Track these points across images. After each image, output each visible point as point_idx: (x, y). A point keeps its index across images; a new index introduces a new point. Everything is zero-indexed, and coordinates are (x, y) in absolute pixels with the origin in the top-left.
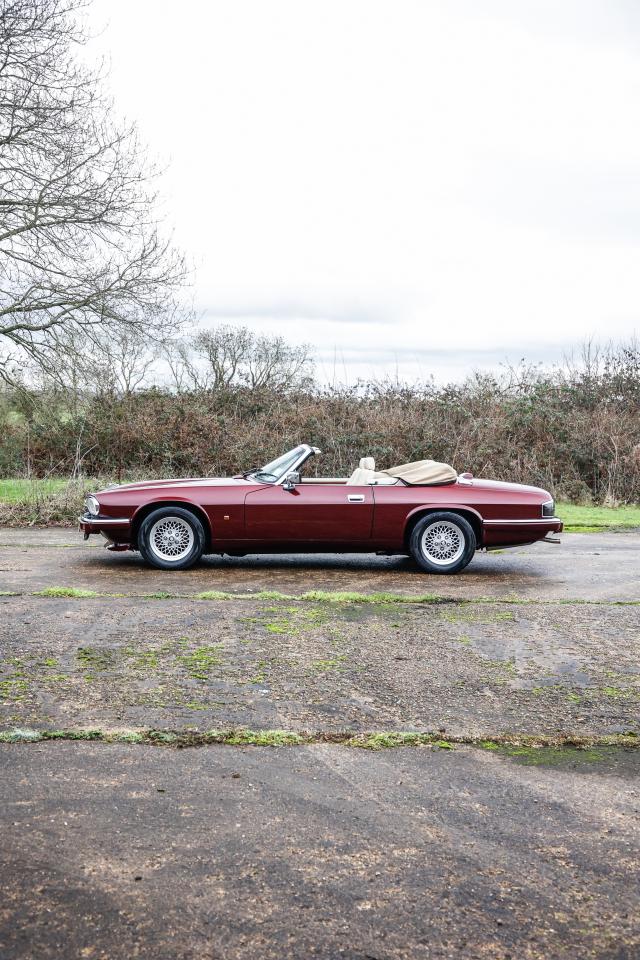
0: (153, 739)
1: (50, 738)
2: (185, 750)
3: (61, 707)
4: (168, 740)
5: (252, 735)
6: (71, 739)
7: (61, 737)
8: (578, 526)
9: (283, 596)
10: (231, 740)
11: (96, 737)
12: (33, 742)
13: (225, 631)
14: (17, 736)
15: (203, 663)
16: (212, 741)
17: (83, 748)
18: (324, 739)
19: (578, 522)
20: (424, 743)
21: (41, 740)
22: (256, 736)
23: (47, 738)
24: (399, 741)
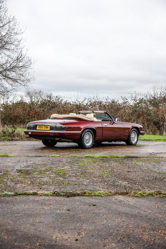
0: (56, 194)
1: (18, 195)
2: (70, 198)
3: (18, 186)
4: (62, 194)
5: (92, 193)
6: (26, 195)
7: (22, 194)
8: (159, 140)
9: (78, 156)
10: (85, 194)
11: (35, 194)
12: (12, 196)
13: (64, 165)
14: (6, 194)
15: (62, 173)
16: (78, 195)
17: (31, 198)
18: (119, 194)
19: (159, 139)
20: (156, 195)
21: (15, 195)
22: (94, 193)
23: (17, 194)
24: (147, 194)
